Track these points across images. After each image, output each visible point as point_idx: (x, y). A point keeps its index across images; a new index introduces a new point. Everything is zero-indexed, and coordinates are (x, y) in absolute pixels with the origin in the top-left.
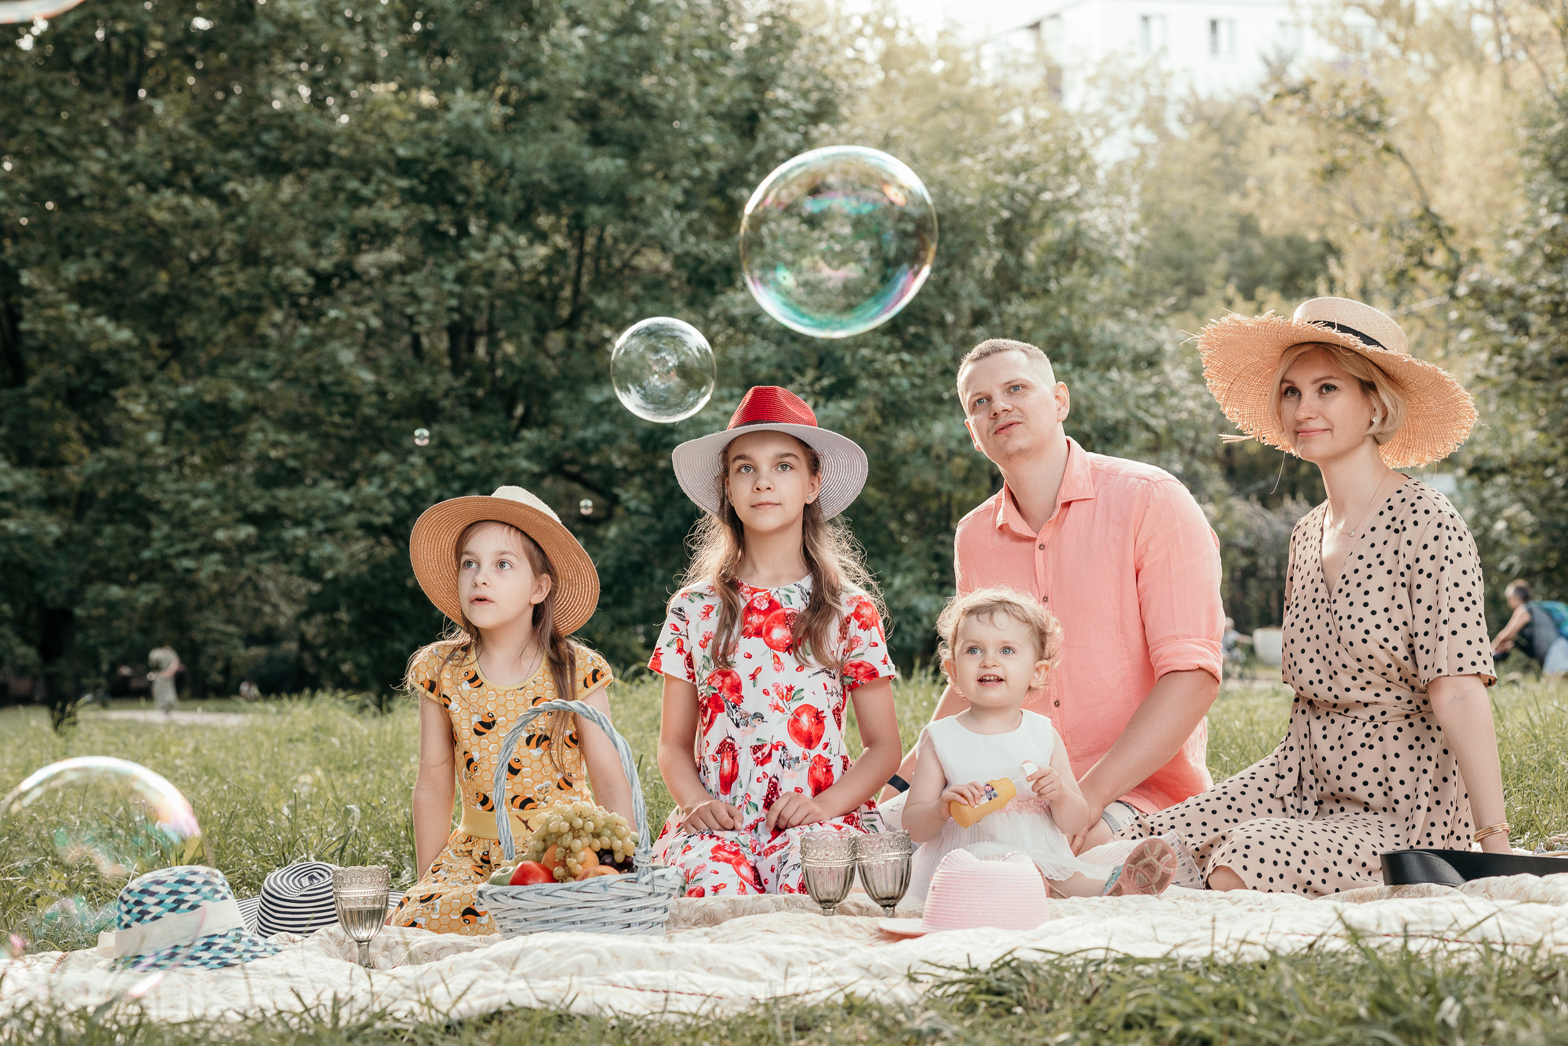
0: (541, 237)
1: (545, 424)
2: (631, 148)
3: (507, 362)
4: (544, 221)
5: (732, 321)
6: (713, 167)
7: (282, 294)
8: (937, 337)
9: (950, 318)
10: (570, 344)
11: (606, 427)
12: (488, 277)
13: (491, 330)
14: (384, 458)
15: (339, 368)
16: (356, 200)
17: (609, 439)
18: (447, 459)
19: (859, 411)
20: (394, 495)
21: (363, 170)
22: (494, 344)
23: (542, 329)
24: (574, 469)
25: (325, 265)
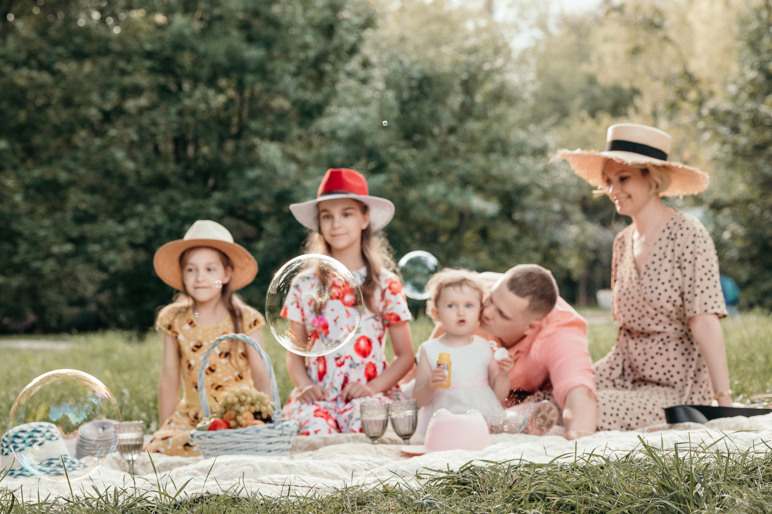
0: (221, 91)
1: (224, 189)
2: (268, 44)
3: (205, 157)
4: (223, 82)
5: (321, 134)
6: (312, 54)
7: (85, 123)
8: (429, 141)
9: (436, 131)
10: (237, 148)
11: (256, 191)
12: (193, 113)
13: (196, 141)
14: (140, 208)
15: (115, 161)
16: (123, 73)
17: (259, 197)
18: (173, 208)
19: (389, 181)
20: (146, 228)
21: (127, 56)
22: (197, 148)
23: (222, 140)
24: (240, 212)
25: (108, 107)
